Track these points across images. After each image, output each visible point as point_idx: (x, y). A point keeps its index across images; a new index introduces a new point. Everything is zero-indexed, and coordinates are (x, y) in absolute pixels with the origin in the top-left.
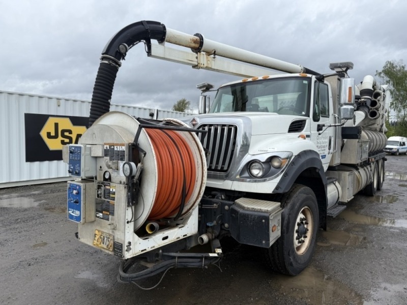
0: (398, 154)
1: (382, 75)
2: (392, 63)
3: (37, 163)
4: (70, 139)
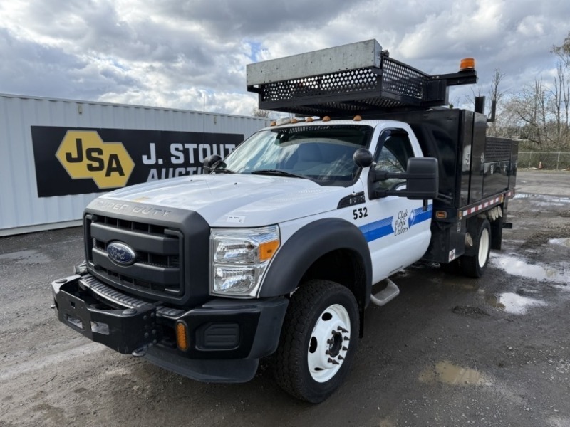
3: (55, 198)
4: (101, 161)
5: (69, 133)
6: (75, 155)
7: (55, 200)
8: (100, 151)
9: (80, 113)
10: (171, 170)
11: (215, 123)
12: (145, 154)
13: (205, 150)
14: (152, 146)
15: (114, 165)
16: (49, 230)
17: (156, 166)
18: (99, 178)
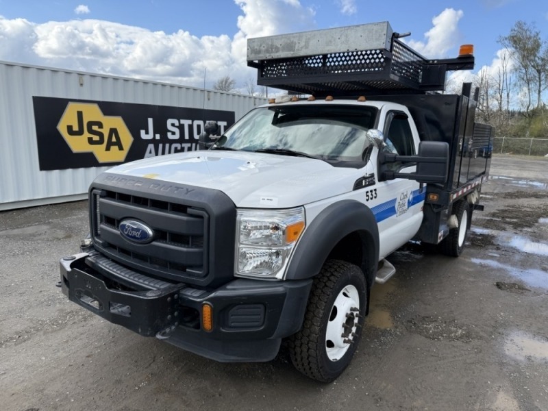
4: (101, 135)
5: (71, 105)
6: (76, 128)
7: (56, 173)
8: (100, 125)
9: (82, 85)
10: (167, 145)
11: (209, 99)
12: (143, 129)
13: (199, 127)
14: (150, 121)
15: (114, 139)
16: (51, 205)
17: (153, 141)
18: (100, 152)
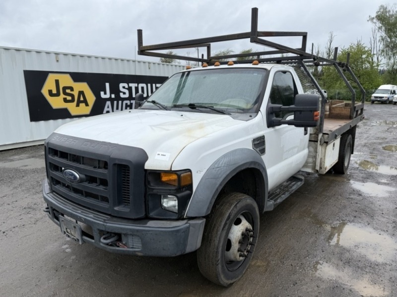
0: (388, 102)
1: (375, 20)
2: (385, 6)
3: (42, 123)
4: (72, 96)
5: (50, 75)
6: (54, 92)
8: (72, 89)
9: (58, 61)
10: (120, 102)
12: (102, 91)
13: (143, 88)
14: (107, 85)
15: (82, 99)
17: (110, 99)
18: (72, 108)
